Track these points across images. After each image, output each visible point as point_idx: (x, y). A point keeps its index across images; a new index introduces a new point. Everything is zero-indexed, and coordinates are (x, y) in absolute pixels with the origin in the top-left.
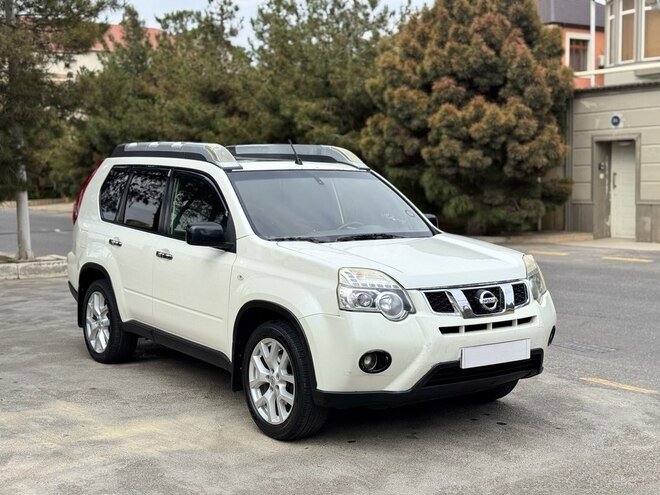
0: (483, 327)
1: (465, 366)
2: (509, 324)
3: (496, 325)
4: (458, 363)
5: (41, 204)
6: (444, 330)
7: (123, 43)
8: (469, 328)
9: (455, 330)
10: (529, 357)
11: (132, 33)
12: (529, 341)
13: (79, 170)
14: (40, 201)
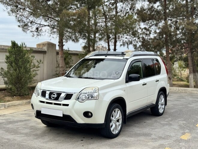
0: (51, 103)
1: (42, 112)
2: (60, 104)
8: (47, 103)
9: (43, 102)
10: (62, 116)
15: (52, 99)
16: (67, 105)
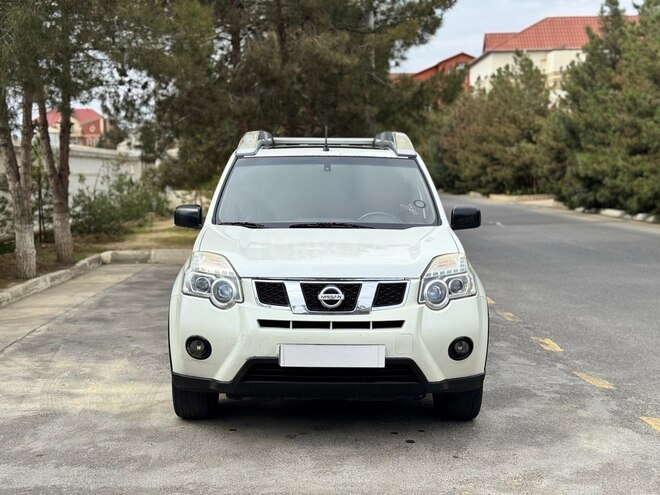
1: (283, 363)
2: (364, 325)
3: (338, 325)
4: (276, 361)
5: (537, 199)
6: (264, 323)
7: (600, 35)
10: (383, 366)
11: (610, 23)
12: (383, 348)
13: (554, 165)
14: (536, 196)
15: (326, 309)
16: (398, 324)
